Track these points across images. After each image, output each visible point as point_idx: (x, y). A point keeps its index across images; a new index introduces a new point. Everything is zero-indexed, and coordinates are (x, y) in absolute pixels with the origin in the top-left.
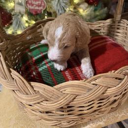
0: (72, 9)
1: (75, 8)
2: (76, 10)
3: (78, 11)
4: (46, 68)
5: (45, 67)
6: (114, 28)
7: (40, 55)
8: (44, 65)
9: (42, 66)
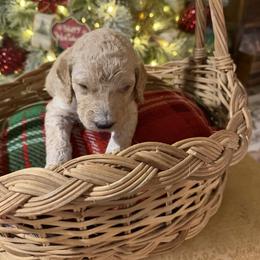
0: (146, 42)
1: (152, 40)
2: (153, 44)
4: (19, 149)
5: (19, 145)
6: (195, 74)
7: (20, 124)
8: (18, 142)
9: (14, 144)
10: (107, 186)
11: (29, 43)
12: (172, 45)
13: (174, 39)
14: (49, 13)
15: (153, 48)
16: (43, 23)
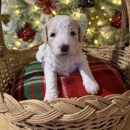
0: (93, 31)
1: (96, 30)
2: (97, 32)
3: (99, 33)
4: (29, 85)
5: (30, 83)
7: (31, 72)
8: (29, 81)
9: (27, 82)
10: (70, 115)
11: (37, 27)
12: (107, 34)
13: (108, 31)
14: (48, 14)
15: (97, 34)
16: (45, 18)
